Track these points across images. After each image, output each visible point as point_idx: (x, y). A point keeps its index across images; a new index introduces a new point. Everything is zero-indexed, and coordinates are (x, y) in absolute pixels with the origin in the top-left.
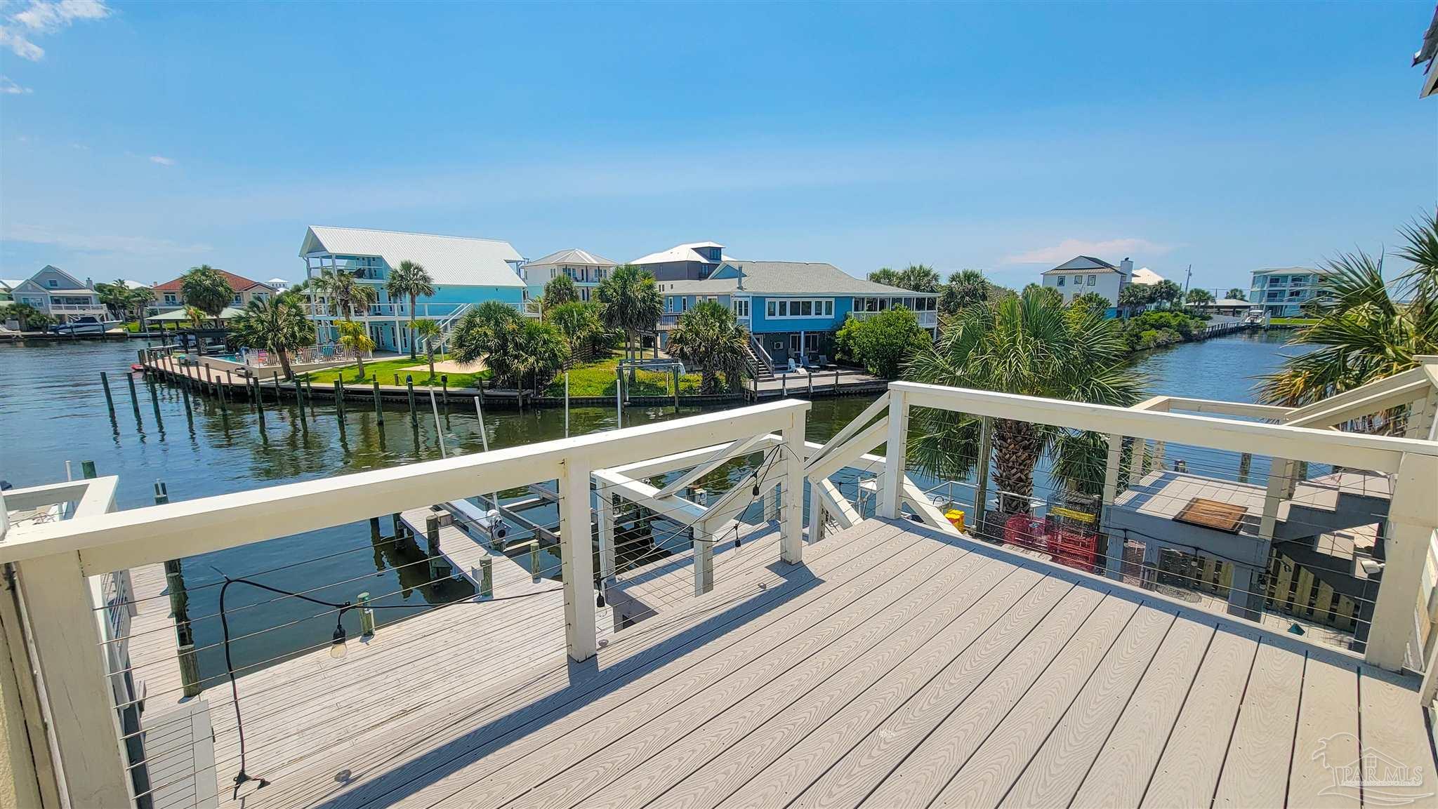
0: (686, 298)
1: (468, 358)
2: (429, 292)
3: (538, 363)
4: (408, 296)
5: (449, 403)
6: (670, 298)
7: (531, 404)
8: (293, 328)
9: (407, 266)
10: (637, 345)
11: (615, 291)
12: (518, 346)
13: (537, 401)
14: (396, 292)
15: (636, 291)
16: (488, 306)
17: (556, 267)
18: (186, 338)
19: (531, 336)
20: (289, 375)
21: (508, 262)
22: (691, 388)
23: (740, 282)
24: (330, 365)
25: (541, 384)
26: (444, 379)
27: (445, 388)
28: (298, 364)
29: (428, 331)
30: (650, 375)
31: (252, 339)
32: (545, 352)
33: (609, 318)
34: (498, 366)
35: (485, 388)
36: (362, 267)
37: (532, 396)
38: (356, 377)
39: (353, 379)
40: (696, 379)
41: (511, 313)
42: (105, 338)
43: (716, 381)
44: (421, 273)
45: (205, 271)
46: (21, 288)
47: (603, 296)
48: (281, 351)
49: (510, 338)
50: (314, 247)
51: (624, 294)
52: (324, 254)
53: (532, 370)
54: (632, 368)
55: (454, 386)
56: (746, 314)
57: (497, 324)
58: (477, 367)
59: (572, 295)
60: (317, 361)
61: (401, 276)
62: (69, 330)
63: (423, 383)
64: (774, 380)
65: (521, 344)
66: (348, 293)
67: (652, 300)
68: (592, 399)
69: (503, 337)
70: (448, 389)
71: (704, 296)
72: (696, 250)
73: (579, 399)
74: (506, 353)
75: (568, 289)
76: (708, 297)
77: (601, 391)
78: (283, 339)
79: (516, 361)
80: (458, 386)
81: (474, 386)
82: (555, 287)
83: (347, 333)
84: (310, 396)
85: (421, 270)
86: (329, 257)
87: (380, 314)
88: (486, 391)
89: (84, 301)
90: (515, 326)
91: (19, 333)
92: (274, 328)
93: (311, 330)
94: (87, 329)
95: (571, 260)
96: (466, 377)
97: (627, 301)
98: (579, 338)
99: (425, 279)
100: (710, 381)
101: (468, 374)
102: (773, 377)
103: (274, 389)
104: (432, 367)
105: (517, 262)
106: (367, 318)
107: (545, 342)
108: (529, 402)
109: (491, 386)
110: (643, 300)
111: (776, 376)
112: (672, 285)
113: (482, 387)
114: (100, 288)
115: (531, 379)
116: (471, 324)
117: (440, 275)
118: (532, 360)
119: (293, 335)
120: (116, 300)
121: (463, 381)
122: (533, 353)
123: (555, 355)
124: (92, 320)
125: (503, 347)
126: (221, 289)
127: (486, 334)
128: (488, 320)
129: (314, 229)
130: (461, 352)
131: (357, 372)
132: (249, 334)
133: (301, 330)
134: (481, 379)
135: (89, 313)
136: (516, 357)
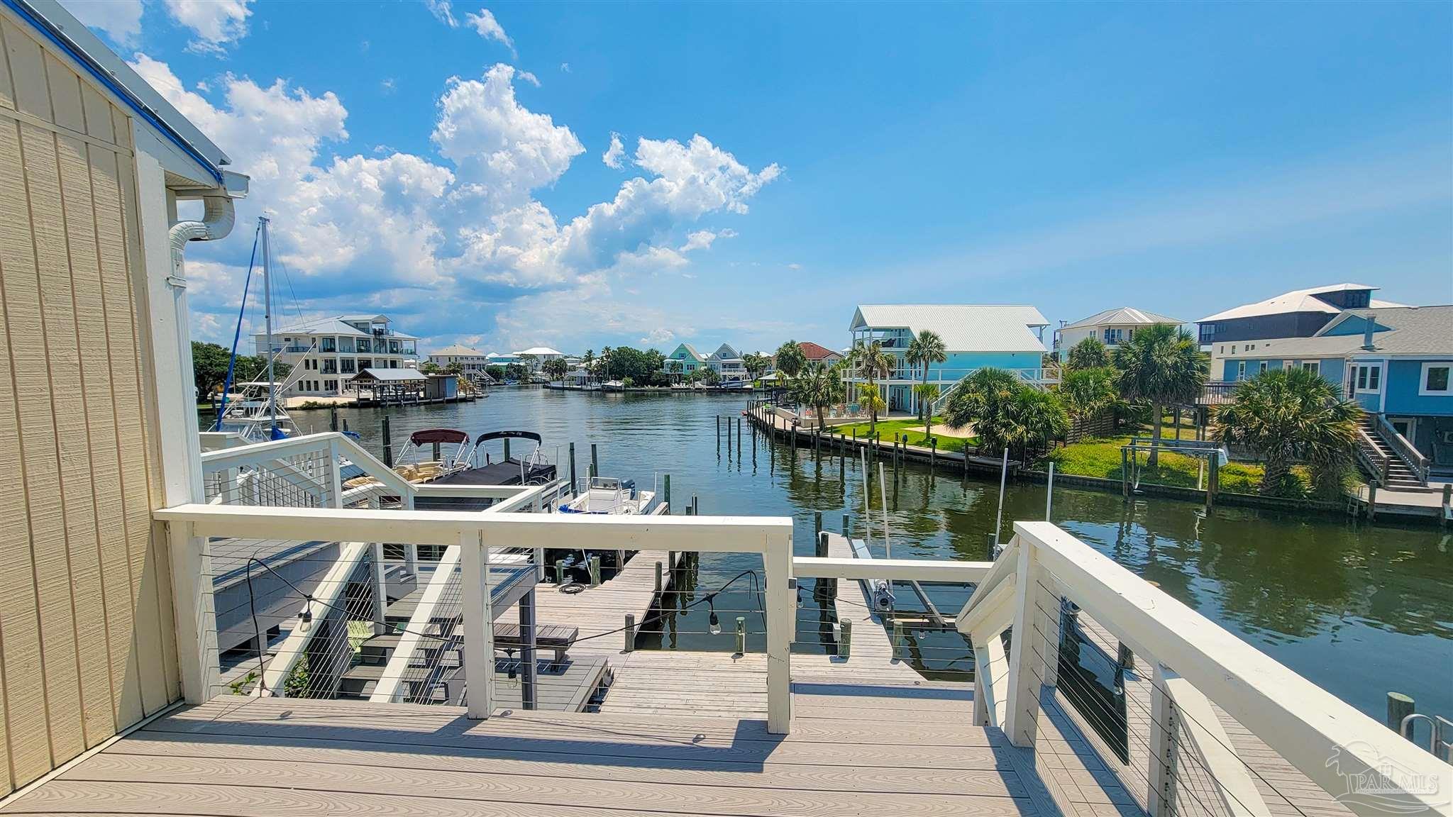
0: (1266, 362)
1: (957, 424)
2: (941, 358)
3: (1028, 433)
4: (923, 363)
5: (936, 465)
6: (1241, 363)
7: (1017, 477)
8: (828, 389)
9: (925, 335)
10: (1187, 421)
11: (1135, 356)
12: (1007, 414)
13: (1025, 474)
14: (913, 359)
15: (1167, 359)
16: (984, 372)
17: (1096, 329)
18: (776, 393)
19: (1025, 404)
20: (823, 428)
21: (1030, 326)
22: (1245, 483)
23: (1368, 339)
24: (853, 421)
25: (1034, 456)
26: (934, 441)
27: (934, 451)
28: (832, 417)
29: (929, 395)
30: (1183, 459)
31: (801, 396)
32: (1037, 422)
33: (1124, 387)
34: (986, 432)
35: (971, 454)
36: (893, 338)
37: (1020, 468)
38: (868, 432)
39: (865, 434)
40: (1255, 472)
41: (1007, 379)
42: (741, 391)
43: (1292, 480)
44: (936, 341)
45: (791, 345)
46: (711, 358)
47: (1119, 361)
48: (819, 406)
49: (1001, 405)
50: (860, 322)
51: (1147, 358)
52: (865, 328)
53: (1020, 440)
54: (1153, 449)
55: (944, 449)
56: (1374, 385)
57: (991, 391)
58: (966, 433)
59: (1099, 360)
60: (845, 417)
61: (918, 344)
62: (726, 386)
63: (919, 444)
64: (1431, 491)
65: (1013, 412)
66: (874, 360)
67: (1189, 366)
68: (1091, 480)
69: (994, 405)
70: (937, 451)
71: (1296, 360)
72: (1319, 296)
73: (1075, 478)
74: (994, 421)
75: (1096, 353)
76: (1303, 362)
77: (1105, 472)
78: (821, 397)
79: (1004, 429)
80: (947, 450)
81: (961, 451)
82: (1079, 351)
83: (865, 394)
84: (832, 445)
85: (936, 338)
86: (869, 330)
87: (902, 378)
88: (971, 457)
89: (736, 366)
90: (1008, 393)
91: (705, 387)
92: (817, 388)
93: (843, 390)
94: (735, 385)
95: (1117, 320)
96: (958, 441)
97: (1149, 367)
98: (1092, 408)
99: (939, 346)
100: (1279, 479)
101: (959, 439)
102: (1425, 485)
103: (810, 436)
104: (928, 429)
105: (1040, 326)
106: (888, 382)
107: (1040, 412)
108: (1015, 474)
109: (977, 453)
110: (1175, 367)
111: (1431, 485)
112: (1222, 347)
113: (968, 453)
114: (746, 357)
115: (1019, 450)
116: (964, 389)
117: (952, 343)
118: (1021, 429)
119: (828, 395)
120: (754, 366)
121: (953, 446)
122: (1025, 422)
123: (1050, 426)
124: (737, 379)
125: (992, 413)
126: (799, 357)
127: (977, 401)
128: (982, 386)
129: (861, 308)
130: (952, 417)
131: (868, 428)
132: (799, 392)
133: (834, 390)
134: (967, 445)
135: (737, 374)
136: (1005, 425)
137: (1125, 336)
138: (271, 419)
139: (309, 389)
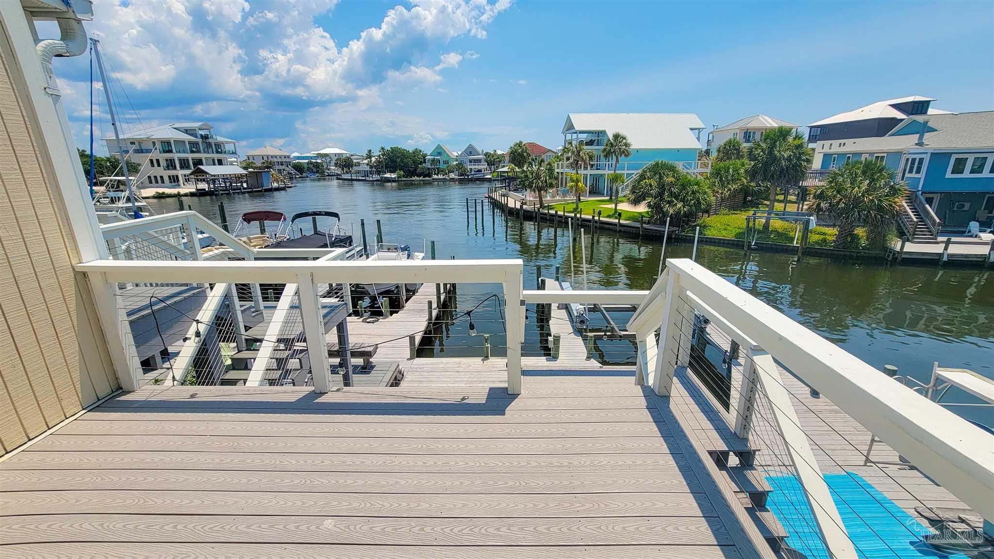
0: (851, 155)
1: (636, 202)
2: (626, 154)
3: (684, 207)
4: (614, 158)
5: (620, 231)
6: (834, 156)
7: (674, 238)
8: (546, 177)
9: (616, 136)
11: (762, 151)
12: (671, 194)
13: (680, 237)
14: (607, 154)
15: (783, 153)
16: (657, 164)
17: (738, 131)
18: (508, 181)
19: (683, 187)
20: (542, 206)
21: (691, 129)
22: (824, 240)
23: (921, 138)
24: (564, 200)
25: (687, 224)
26: (620, 215)
27: (619, 221)
28: (548, 198)
29: (617, 181)
30: (786, 224)
31: (527, 183)
32: (691, 200)
33: (753, 174)
34: (656, 208)
35: (645, 223)
36: (593, 139)
37: (676, 232)
38: (574, 209)
39: (572, 210)
40: (832, 232)
41: (672, 169)
42: (483, 180)
43: (855, 238)
44: (624, 141)
45: (519, 145)
46: (461, 155)
47: (751, 156)
48: (539, 191)
49: (667, 188)
50: (569, 127)
51: (771, 152)
52: (573, 131)
53: (678, 213)
54: (767, 218)
55: (626, 220)
56: (918, 172)
57: (661, 178)
58: (642, 208)
59: (738, 154)
60: (558, 198)
61: (611, 143)
62: (472, 176)
63: (609, 216)
64: (938, 243)
65: (675, 193)
66: (579, 155)
67: (799, 159)
68: (724, 240)
69: (662, 187)
70: (621, 221)
71: (871, 154)
72: (894, 106)
73: (713, 238)
74: (662, 199)
75: (736, 149)
76: (877, 155)
77: (734, 234)
78: (541, 183)
79: (668, 205)
80: (628, 220)
81: (638, 221)
82: (725, 148)
83: (573, 181)
84: (548, 218)
85: (625, 138)
86: (576, 133)
87: (599, 169)
88: (644, 225)
89: (479, 161)
90: (673, 179)
91: (457, 177)
92: (538, 177)
93: (557, 179)
94: (478, 175)
95: (754, 124)
96: (636, 214)
97: (773, 157)
98: (730, 190)
99: (626, 145)
100: (847, 238)
101: (637, 212)
102: (936, 239)
103: (533, 212)
104: (616, 205)
105: (699, 129)
106: (589, 172)
107: (693, 193)
108: (673, 237)
109: (649, 223)
110: (789, 159)
111: (940, 239)
112: (823, 145)
113: (642, 222)
114: (486, 154)
115: (678, 220)
116: (642, 177)
117: (636, 142)
118: (679, 205)
119: (546, 182)
120: (493, 161)
121: (633, 218)
122: (683, 200)
123: (699, 203)
124: (480, 171)
125: (661, 194)
126: (525, 154)
127: (651, 185)
128: (655, 174)
129: (572, 116)
130: (632, 197)
131: (574, 206)
132: (525, 180)
133: (550, 178)
134: (642, 216)
135: (480, 167)
136: (669, 202)
137: (758, 137)
138: (131, 205)
139: (157, 182)
